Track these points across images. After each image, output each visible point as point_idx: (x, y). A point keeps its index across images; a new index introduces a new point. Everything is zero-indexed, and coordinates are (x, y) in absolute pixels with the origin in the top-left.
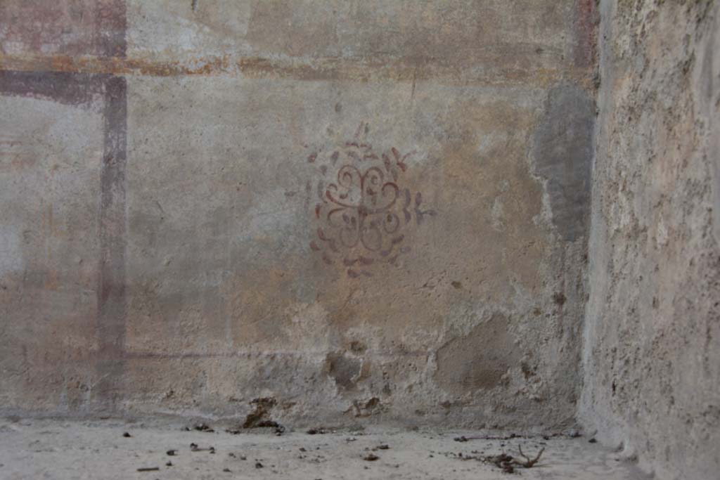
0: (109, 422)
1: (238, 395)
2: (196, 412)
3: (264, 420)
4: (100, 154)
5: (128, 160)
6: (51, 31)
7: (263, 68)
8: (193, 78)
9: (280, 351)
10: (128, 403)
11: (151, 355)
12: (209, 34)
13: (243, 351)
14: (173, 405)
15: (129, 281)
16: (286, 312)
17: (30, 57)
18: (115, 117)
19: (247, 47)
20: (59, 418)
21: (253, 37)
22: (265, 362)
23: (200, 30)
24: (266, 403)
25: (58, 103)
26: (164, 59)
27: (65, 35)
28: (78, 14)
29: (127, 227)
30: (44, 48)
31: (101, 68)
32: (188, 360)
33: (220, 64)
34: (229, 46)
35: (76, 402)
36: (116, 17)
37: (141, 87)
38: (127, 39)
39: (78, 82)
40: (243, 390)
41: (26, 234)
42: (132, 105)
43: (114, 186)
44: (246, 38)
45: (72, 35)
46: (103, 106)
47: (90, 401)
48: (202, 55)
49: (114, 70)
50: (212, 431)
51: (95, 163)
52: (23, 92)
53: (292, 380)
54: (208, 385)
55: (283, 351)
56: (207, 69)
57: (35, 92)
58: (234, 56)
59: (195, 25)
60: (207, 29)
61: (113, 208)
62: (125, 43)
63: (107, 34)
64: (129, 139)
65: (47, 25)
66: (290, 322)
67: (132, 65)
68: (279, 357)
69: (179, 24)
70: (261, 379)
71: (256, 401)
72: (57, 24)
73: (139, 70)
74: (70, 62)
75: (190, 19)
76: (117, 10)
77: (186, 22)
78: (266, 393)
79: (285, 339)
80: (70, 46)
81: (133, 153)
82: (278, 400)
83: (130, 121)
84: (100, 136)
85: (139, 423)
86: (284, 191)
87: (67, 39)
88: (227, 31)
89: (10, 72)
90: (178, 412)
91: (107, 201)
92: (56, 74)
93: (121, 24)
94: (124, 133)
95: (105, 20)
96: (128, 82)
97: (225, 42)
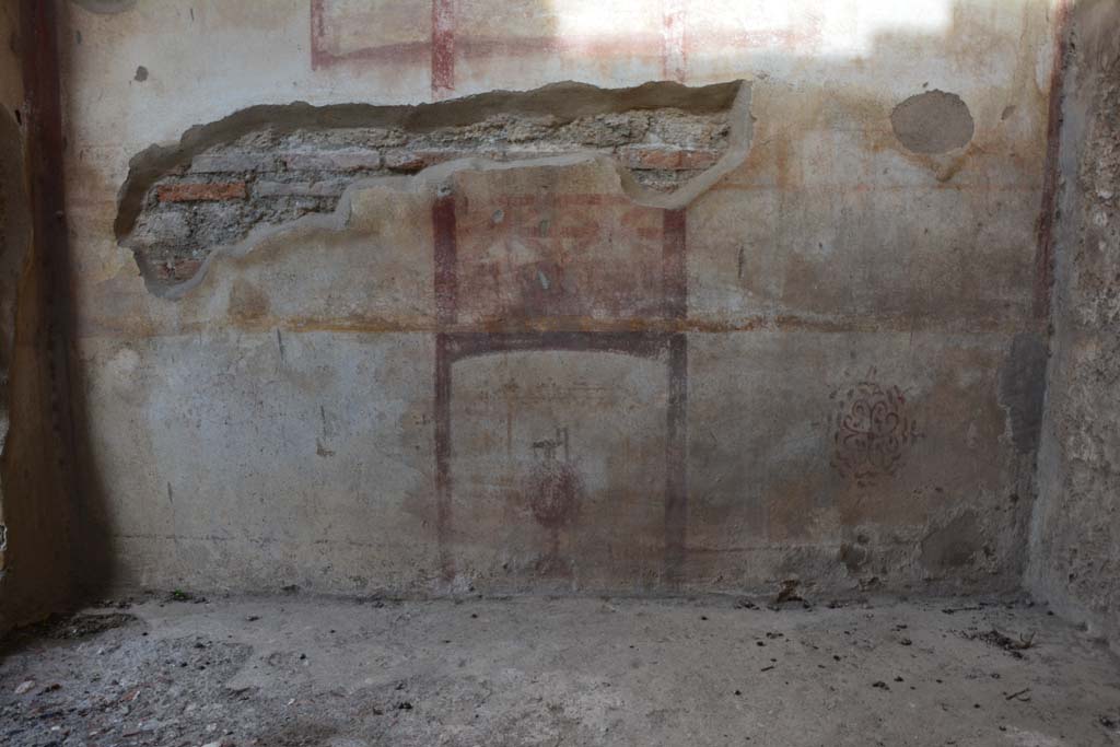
0: (676, 600)
1: (772, 578)
2: (740, 592)
3: (791, 596)
4: (666, 396)
5: (689, 402)
6: (628, 299)
7: (794, 324)
8: (740, 333)
9: (804, 545)
10: (689, 586)
11: (705, 550)
12: (753, 298)
13: (776, 545)
14: (722, 587)
15: (689, 495)
16: (810, 515)
17: (612, 320)
18: (677, 367)
19: (783, 308)
20: (638, 597)
21: (787, 299)
22: (793, 553)
23: (746, 294)
24: (792, 584)
25: (632, 356)
26: (716, 318)
27: (638, 302)
28: (649, 285)
29: (688, 453)
30: (622, 313)
31: (667, 327)
32: (733, 553)
33: (761, 321)
34: (768, 307)
35: (649, 586)
36: (679, 286)
37: (698, 342)
38: (687, 303)
39: (647, 339)
40: (775, 576)
41: (609, 462)
42: (691, 356)
43: (677, 421)
44: (782, 299)
45: (644, 302)
46: (668, 357)
47: (659, 584)
48: (747, 315)
49: (677, 328)
50: (758, 608)
51: (662, 403)
52: (605, 348)
53: (812, 566)
54: (749, 571)
55: (807, 544)
56: (751, 326)
57: (616, 348)
58: (772, 315)
59: (741, 290)
60: (750, 294)
61: (677, 438)
62: (686, 306)
63: (672, 300)
64: (689, 384)
65: (625, 295)
66: (812, 523)
67: (691, 324)
68: (803, 549)
69: (728, 290)
70: (788, 566)
71: (786, 582)
72: (632, 293)
73: (696, 328)
74: (642, 323)
75: (737, 286)
76: (680, 280)
77: (734, 288)
78: (793, 576)
79: (809, 536)
80: (643, 311)
81: (692, 395)
82: (802, 581)
83: (689, 369)
84: (666, 382)
85: (699, 602)
86: (810, 422)
87: (640, 305)
88: (767, 295)
89: (596, 334)
90: (726, 592)
91: (672, 434)
92: (633, 333)
93: (683, 292)
94: (685, 379)
95: (671, 289)
96: (688, 338)
97: (766, 303)
